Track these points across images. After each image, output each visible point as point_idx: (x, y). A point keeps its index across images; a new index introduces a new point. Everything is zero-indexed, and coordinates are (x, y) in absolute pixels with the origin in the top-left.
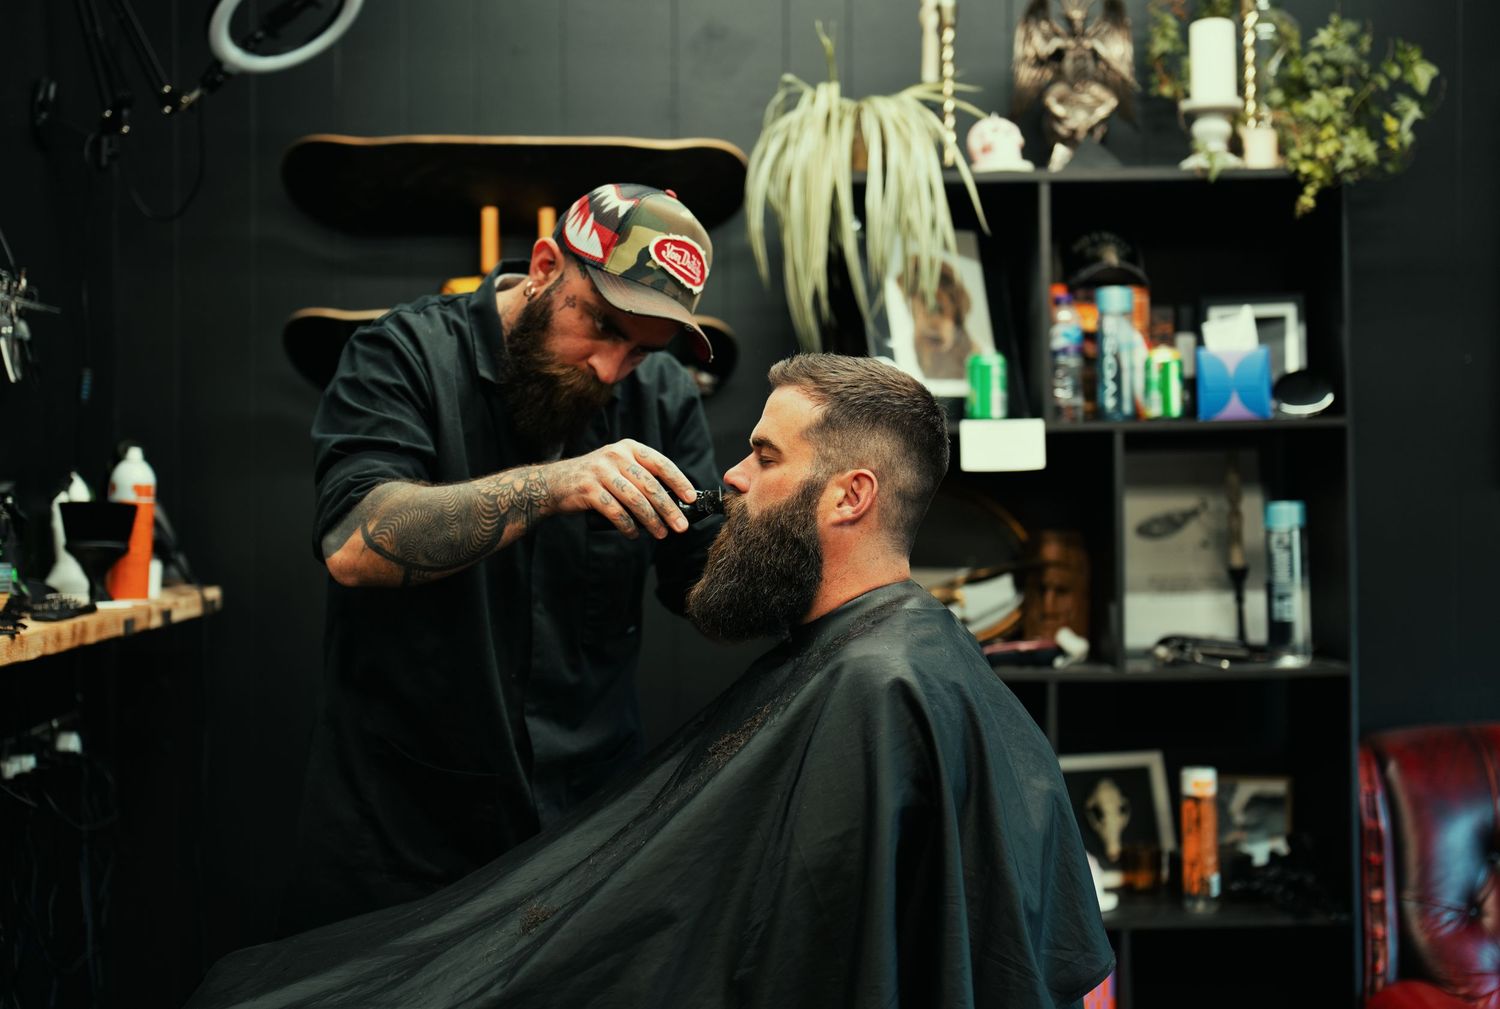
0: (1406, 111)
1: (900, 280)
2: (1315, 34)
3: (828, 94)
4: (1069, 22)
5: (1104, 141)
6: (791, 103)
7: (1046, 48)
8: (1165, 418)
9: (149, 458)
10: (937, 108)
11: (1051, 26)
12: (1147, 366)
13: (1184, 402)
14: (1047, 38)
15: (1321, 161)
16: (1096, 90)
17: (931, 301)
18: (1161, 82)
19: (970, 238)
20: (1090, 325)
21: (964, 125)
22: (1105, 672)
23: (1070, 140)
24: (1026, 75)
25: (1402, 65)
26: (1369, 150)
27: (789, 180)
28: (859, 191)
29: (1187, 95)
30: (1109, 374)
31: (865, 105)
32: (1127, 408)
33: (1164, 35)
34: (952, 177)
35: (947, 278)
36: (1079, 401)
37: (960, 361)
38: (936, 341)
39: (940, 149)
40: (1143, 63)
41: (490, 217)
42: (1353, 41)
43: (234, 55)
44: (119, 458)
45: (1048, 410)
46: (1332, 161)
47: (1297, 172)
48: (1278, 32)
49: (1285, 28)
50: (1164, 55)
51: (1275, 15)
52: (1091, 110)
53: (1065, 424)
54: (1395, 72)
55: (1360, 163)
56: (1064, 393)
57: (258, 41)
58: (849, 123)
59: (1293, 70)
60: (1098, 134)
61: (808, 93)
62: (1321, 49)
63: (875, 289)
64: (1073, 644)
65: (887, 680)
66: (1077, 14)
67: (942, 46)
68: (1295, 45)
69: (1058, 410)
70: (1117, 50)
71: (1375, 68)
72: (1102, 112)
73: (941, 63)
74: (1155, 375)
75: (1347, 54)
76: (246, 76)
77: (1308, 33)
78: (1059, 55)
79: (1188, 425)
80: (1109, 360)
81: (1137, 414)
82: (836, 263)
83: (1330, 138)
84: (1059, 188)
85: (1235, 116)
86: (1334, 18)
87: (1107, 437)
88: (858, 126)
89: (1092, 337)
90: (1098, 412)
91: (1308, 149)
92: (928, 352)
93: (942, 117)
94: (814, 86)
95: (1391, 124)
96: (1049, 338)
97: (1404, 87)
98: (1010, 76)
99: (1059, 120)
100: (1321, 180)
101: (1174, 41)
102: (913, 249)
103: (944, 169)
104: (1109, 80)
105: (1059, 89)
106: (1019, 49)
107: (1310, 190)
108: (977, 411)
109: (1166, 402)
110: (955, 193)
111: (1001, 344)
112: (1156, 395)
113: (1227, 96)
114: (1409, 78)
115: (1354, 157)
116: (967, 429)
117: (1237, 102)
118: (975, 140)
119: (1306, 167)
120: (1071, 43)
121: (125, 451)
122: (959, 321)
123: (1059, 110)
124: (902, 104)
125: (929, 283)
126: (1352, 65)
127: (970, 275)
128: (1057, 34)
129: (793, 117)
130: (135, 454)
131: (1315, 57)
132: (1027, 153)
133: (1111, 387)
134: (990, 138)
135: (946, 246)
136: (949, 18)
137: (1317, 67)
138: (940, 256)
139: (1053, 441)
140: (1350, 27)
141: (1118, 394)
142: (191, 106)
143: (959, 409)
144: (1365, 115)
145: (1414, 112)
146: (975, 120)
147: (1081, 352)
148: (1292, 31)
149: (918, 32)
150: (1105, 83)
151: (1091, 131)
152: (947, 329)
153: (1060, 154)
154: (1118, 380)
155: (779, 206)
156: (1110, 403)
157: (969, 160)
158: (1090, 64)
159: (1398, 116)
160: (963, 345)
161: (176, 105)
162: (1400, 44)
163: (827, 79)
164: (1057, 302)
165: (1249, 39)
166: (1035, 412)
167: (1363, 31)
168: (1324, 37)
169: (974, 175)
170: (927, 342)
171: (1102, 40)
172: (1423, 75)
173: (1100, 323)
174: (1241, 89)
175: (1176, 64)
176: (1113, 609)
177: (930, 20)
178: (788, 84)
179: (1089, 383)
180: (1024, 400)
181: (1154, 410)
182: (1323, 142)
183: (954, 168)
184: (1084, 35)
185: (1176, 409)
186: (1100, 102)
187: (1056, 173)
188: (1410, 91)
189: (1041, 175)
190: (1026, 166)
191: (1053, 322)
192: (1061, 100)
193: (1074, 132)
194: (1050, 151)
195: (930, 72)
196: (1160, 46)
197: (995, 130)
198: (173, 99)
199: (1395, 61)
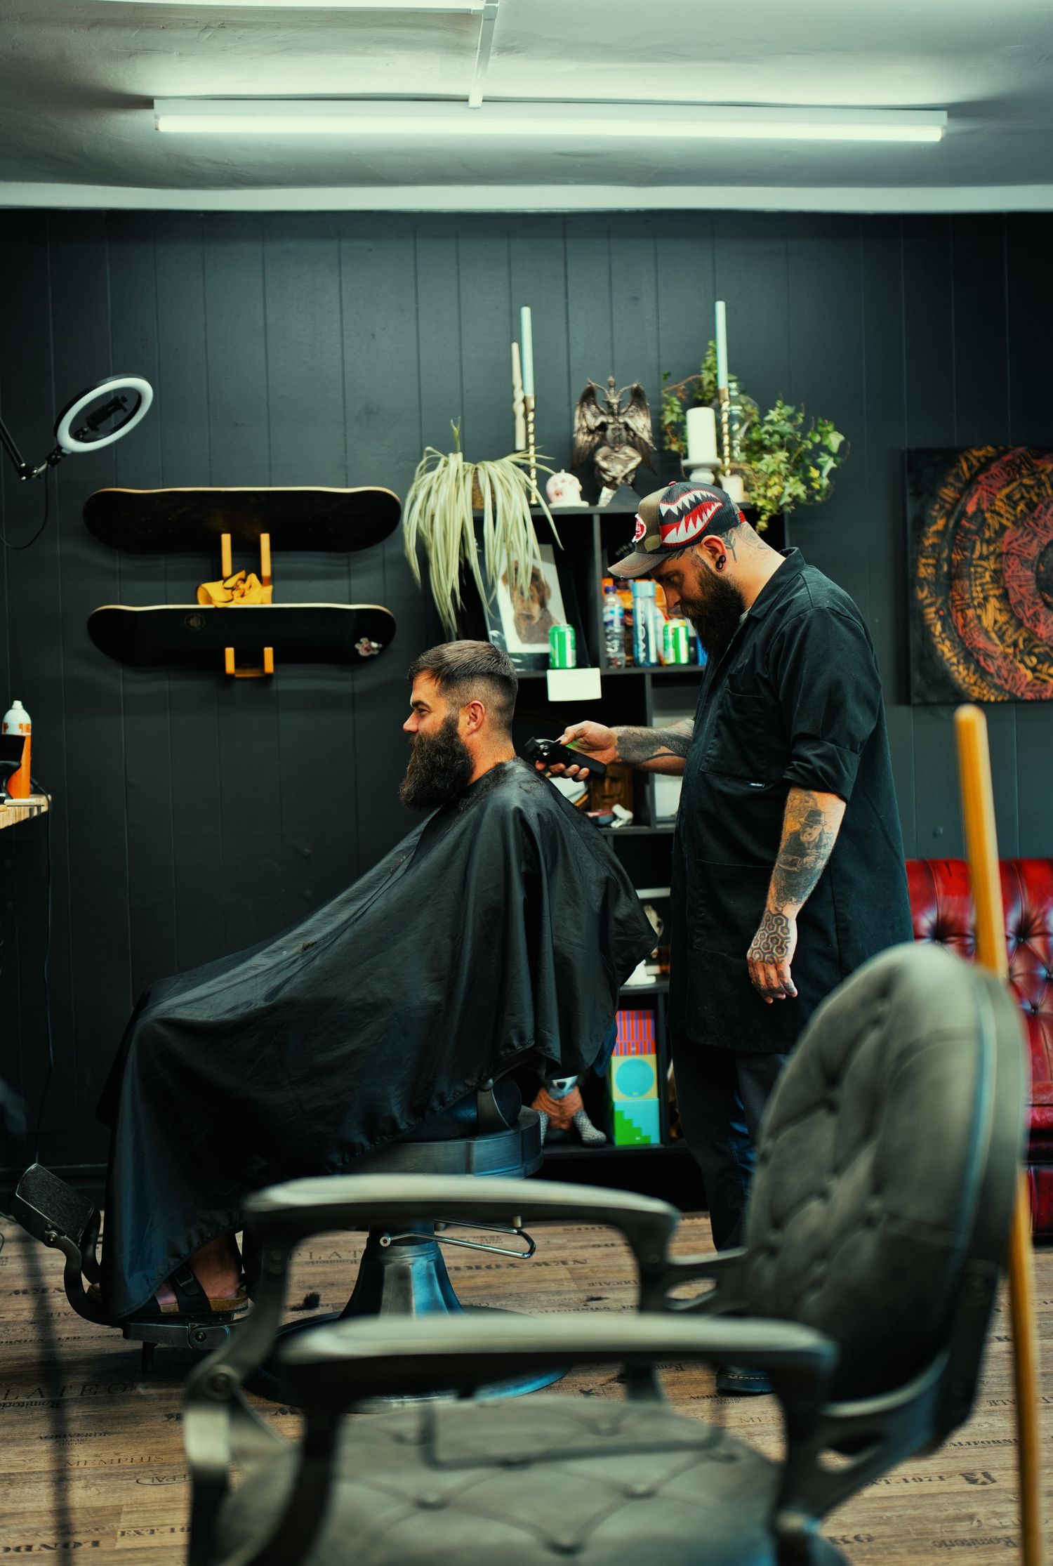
0: (826, 462)
1: (505, 579)
2: (768, 414)
3: (456, 460)
4: (609, 405)
5: (633, 484)
6: (432, 466)
7: (594, 422)
8: (676, 664)
9: (26, 707)
10: (526, 468)
11: (597, 407)
12: (665, 631)
13: (689, 653)
14: (595, 416)
15: (770, 499)
16: (628, 450)
17: (527, 594)
18: (671, 442)
19: (549, 548)
20: (628, 605)
21: (543, 479)
22: (643, 829)
23: (612, 484)
24: (582, 439)
25: (821, 434)
26: (800, 490)
27: (433, 516)
28: (478, 523)
29: (686, 457)
30: (641, 636)
31: (479, 466)
32: (653, 659)
33: (672, 411)
34: (537, 512)
35: (535, 576)
36: (623, 655)
37: (545, 631)
38: (529, 617)
39: (528, 494)
40: (658, 430)
41: (226, 539)
42: (791, 418)
43: (70, 444)
44: (9, 707)
45: (603, 662)
46: (778, 498)
47: (755, 505)
48: (744, 410)
49: (748, 408)
50: (672, 423)
51: (743, 399)
52: (625, 464)
53: (613, 670)
54: (817, 439)
55: (795, 499)
56: (613, 649)
57: (85, 433)
58: (470, 478)
59: (755, 436)
60: (630, 479)
61: (443, 459)
62: (771, 422)
63: (490, 588)
64: (623, 815)
65: (512, 807)
66: (614, 401)
67: (527, 424)
68: (756, 418)
69: (610, 661)
70: (641, 423)
71: (804, 437)
72: (632, 465)
73: (527, 435)
74: (670, 637)
75: (787, 428)
76: (77, 455)
77: (763, 413)
78: (603, 427)
79: (693, 669)
80: (640, 628)
81: (660, 663)
82: (465, 571)
83: (775, 484)
84: (605, 517)
85: (716, 470)
86: (779, 403)
87: (642, 676)
88: (476, 479)
89: (628, 613)
90: (634, 662)
91: (762, 491)
92: (524, 625)
93: (529, 474)
94: (447, 455)
95: (814, 473)
96: (602, 615)
97: (821, 448)
98: (572, 442)
99: (605, 471)
100: (771, 511)
101: (678, 414)
102: (514, 557)
103: (531, 506)
104: (635, 442)
105: (604, 450)
106: (577, 424)
107: (764, 518)
108: (557, 664)
109: (677, 655)
110: (540, 523)
111: (570, 619)
112: (671, 650)
113: (710, 456)
114: (825, 443)
115: (790, 495)
116: (551, 675)
117: (716, 460)
118: (551, 486)
119: (760, 503)
120: (611, 420)
121: (12, 704)
122: (543, 604)
123: (604, 464)
124: (504, 465)
125: (525, 581)
126: (790, 433)
127: (550, 574)
128: (602, 413)
129: (435, 474)
130: (18, 704)
131: (768, 427)
132: (584, 496)
133: (642, 646)
134: (560, 486)
135: (534, 556)
136: (532, 404)
137: (771, 434)
138: (530, 561)
139: (606, 681)
140: (789, 410)
141: (647, 650)
142: (39, 476)
143: (544, 662)
144: (800, 465)
145: (829, 464)
146: (550, 475)
147: (623, 623)
148: (753, 409)
149: (513, 416)
150: (633, 445)
151: (625, 478)
152: (536, 610)
153: (606, 494)
154: (646, 641)
155: (427, 534)
156: (642, 656)
157: (548, 501)
158: (624, 433)
159: (819, 468)
160: (547, 621)
161: (29, 474)
162: (820, 421)
163: (455, 452)
164: (607, 591)
165: (725, 418)
166: (595, 664)
167: (798, 410)
168: (773, 415)
169: (550, 510)
170: (524, 618)
171: (631, 417)
172: (835, 440)
173: (634, 603)
174: (720, 453)
175: (679, 429)
176: (648, 788)
177: (519, 408)
178: (429, 453)
179: (629, 642)
180: (587, 656)
181: (670, 659)
182: (770, 487)
183: (538, 506)
184: (619, 414)
185: (684, 659)
186: (632, 459)
187: (603, 508)
188: (826, 450)
189: (593, 510)
190: (585, 504)
191: (604, 604)
192: (605, 458)
193: (615, 478)
194: (600, 491)
195: (520, 444)
196: (669, 418)
197: (563, 481)
198: (28, 472)
199: (816, 431)
